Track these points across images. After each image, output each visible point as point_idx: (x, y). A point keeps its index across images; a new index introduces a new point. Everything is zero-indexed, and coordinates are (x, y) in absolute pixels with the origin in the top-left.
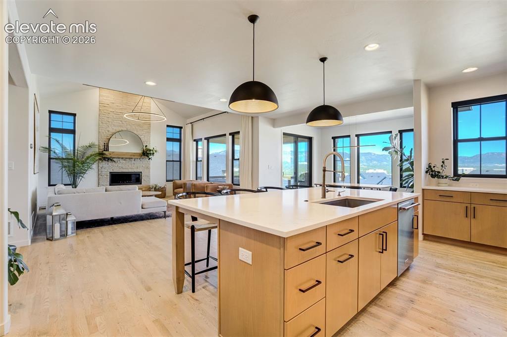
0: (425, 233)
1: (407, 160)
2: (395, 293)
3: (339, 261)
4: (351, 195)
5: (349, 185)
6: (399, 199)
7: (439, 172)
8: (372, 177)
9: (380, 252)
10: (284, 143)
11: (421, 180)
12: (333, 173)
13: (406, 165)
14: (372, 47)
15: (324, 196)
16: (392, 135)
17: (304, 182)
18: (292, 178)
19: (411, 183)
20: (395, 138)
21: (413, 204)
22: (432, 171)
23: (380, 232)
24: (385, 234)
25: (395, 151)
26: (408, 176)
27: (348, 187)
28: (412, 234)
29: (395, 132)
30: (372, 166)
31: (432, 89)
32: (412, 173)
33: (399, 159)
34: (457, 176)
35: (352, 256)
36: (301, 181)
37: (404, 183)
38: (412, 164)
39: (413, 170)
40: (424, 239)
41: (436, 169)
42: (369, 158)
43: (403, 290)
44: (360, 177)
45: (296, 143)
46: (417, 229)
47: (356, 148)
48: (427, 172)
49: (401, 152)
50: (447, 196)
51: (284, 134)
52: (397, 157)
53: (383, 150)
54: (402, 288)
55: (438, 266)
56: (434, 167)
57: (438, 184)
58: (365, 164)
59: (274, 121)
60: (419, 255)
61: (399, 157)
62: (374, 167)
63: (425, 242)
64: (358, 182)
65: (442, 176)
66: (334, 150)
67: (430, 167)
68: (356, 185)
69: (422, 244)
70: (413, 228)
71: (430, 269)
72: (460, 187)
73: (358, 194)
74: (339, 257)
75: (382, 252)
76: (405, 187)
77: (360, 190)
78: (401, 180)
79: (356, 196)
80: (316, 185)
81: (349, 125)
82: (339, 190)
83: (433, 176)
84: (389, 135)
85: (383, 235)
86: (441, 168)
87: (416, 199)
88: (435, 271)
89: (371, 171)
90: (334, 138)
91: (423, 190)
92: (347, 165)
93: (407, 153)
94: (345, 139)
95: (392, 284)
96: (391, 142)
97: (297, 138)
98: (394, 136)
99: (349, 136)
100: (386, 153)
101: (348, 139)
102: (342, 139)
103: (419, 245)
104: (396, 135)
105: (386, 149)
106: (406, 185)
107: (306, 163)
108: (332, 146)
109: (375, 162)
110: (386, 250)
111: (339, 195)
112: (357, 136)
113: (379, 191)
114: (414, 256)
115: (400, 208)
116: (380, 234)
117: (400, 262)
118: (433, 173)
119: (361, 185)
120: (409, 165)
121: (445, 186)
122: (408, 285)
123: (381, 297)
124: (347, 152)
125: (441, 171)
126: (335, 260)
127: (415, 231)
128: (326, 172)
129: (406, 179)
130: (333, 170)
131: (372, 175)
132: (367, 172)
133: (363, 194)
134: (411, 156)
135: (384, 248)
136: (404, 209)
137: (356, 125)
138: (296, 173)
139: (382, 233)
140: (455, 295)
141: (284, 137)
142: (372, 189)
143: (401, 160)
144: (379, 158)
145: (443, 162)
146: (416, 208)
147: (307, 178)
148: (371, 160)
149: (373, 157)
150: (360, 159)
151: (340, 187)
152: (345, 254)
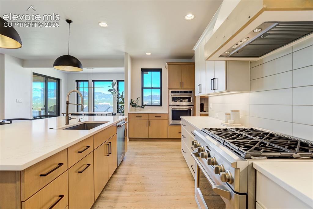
0: (130, 137)
1: (121, 97)
2: (117, 177)
3: (79, 172)
4: (89, 120)
5: (88, 113)
6: (117, 121)
7: (136, 104)
8: (102, 107)
9: (107, 156)
10: (34, 81)
11: (128, 109)
12: (76, 105)
13: (120, 100)
14: (103, 24)
15: (68, 123)
16: (113, 83)
17: (53, 112)
18: (42, 109)
19: (123, 110)
20: (115, 84)
21: (124, 122)
22: (133, 103)
23: (107, 142)
24: (110, 144)
25: (115, 92)
26: (121, 106)
27: (87, 115)
28: (124, 139)
29: (115, 81)
30: (102, 101)
31: (134, 60)
32: (123, 104)
33: (117, 96)
34: (143, 106)
35: (89, 165)
36: (51, 112)
37: (119, 110)
38: (123, 99)
39: (124, 103)
40: (130, 141)
41: (135, 102)
42: (100, 96)
43: (120, 174)
44: (95, 108)
45: (46, 82)
46: (127, 136)
47: (92, 89)
48: (130, 104)
49: (118, 93)
50: (139, 116)
51: (34, 74)
52: (116, 95)
53: (108, 91)
54: (120, 173)
55: (137, 154)
56: (134, 101)
57: (135, 110)
58: (98, 99)
59: (23, 62)
60: (128, 150)
61: (117, 95)
62: (103, 101)
63: (130, 142)
64: (94, 111)
65: (137, 106)
66: (77, 89)
67: (132, 101)
68: (92, 113)
69: (129, 144)
70: (124, 136)
71: (133, 157)
72: (144, 111)
73: (94, 119)
74: (79, 169)
75: (109, 156)
76: (120, 113)
77: (95, 116)
78: (118, 109)
79: (92, 121)
80: (63, 114)
81: (87, 74)
82: (80, 117)
83: (133, 106)
84: (112, 82)
85: (109, 144)
86: (136, 102)
87: (126, 119)
88: (135, 157)
89: (101, 104)
90: (77, 81)
91: (129, 114)
92: (86, 100)
93: (121, 93)
94: (85, 82)
95: (115, 173)
96: (113, 87)
97: (46, 79)
98: (114, 83)
99: (88, 81)
100: (110, 93)
101: (87, 82)
102: (83, 82)
103: (128, 145)
104: (116, 83)
105: (110, 90)
106: (120, 111)
107: (56, 98)
108: (76, 87)
109: (103, 98)
110: (111, 153)
111: (80, 121)
112: (93, 81)
113: (106, 116)
114: (126, 152)
115: (118, 126)
116: (107, 144)
117: (119, 157)
118: (133, 105)
119: (95, 113)
120: (122, 100)
121: (138, 111)
122: (123, 170)
123: (109, 184)
124: (86, 91)
125: (137, 103)
126: (76, 172)
127: (126, 137)
128: (69, 105)
129: (120, 108)
130: (76, 103)
131: (102, 106)
132: (99, 104)
133: (97, 119)
134: (123, 95)
135: (110, 153)
136: (120, 126)
137: (93, 74)
138: (46, 105)
139: (108, 143)
140: (144, 167)
141: (33, 77)
142: (102, 115)
143: (118, 97)
144: (106, 96)
145: (137, 99)
146: (126, 124)
147: (56, 109)
148: (102, 97)
149: (102, 95)
150: (95, 96)
151: (81, 115)
152: (84, 165)
